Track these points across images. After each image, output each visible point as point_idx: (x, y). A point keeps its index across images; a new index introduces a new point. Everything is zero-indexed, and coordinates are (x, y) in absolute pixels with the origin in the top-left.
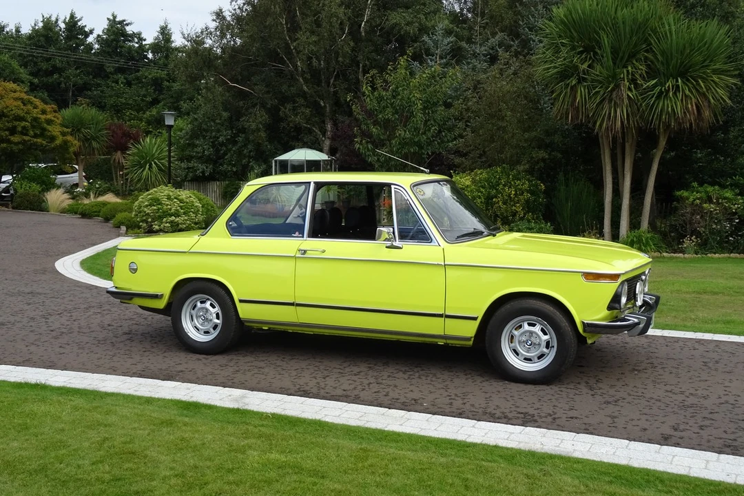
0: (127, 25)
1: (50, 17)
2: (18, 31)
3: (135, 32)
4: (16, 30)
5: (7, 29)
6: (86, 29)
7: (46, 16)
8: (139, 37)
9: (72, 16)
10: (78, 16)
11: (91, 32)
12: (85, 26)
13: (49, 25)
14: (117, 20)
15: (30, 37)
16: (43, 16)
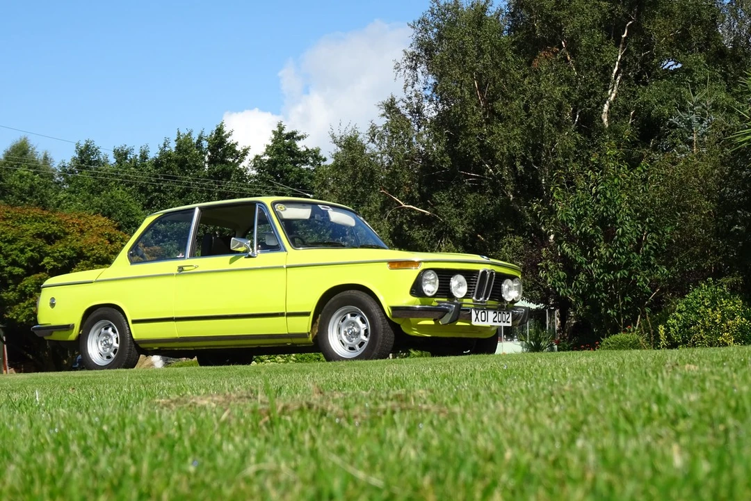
0: (299, 138)
1: (190, 134)
2: (144, 156)
3: (310, 148)
4: (141, 156)
5: (130, 156)
6: (238, 148)
7: (184, 132)
8: (316, 156)
9: (219, 131)
10: (227, 130)
11: (245, 152)
12: (236, 144)
13: (184, 146)
14: (285, 132)
15: (157, 164)
16: (179, 133)
